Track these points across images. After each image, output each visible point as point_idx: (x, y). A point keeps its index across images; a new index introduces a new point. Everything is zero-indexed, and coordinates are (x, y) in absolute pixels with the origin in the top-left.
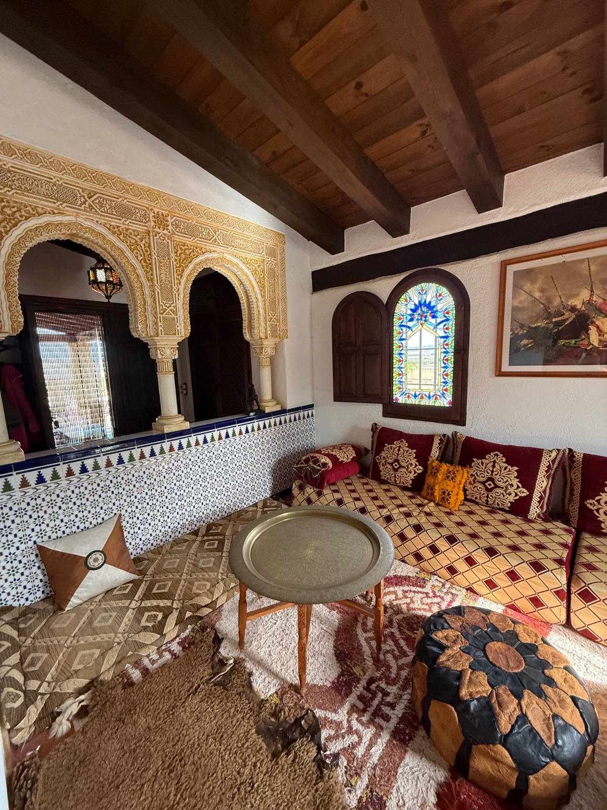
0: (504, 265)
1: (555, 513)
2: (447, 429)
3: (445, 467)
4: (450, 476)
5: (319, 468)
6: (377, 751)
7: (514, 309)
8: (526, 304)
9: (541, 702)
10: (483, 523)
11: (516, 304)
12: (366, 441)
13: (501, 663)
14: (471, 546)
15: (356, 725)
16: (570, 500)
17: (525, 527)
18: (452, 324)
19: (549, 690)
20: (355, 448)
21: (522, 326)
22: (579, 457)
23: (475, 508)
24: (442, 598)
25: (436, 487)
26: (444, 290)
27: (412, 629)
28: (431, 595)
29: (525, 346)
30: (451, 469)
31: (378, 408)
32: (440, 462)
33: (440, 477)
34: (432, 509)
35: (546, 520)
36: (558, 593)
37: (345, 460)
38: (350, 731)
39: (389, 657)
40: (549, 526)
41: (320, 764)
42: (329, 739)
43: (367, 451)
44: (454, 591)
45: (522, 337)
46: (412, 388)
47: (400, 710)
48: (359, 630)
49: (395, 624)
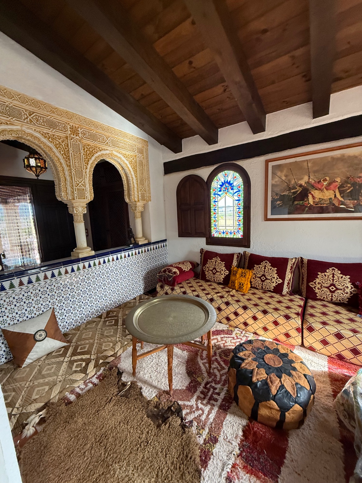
0: (267, 162)
1: (295, 291)
2: (240, 250)
3: (240, 270)
4: (243, 275)
5: (172, 275)
6: (212, 416)
7: (273, 185)
8: (278, 183)
9: (290, 378)
10: (260, 298)
11: (273, 183)
12: (197, 259)
13: (271, 363)
14: (255, 310)
15: (200, 406)
16: (302, 283)
17: (281, 299)
18: (242, 193)
19: (293, 373)
20: (192, 263)
21: (277, 194)
22: (305, 261)
23: (256, 291)
24: (241, 339)
25: (236, 281)
26: (237, 175)
27: (227, 356)
28: (235, 338)
29: (278, 204)
30: (243, 271)
31: (204, 240)
32: (238, 268)
33: (238, 276)
34: (234, 293)
35: (291, 295)
36: (297, 330)
37: (186, 270)
38: (197, 409)
39: (216, 371)
40: (292, 297)
41: (183, 426)
42: (187, 414)
43: (198, 264)
44: (247, 335)
45: (277, 200)
46: (222, 229)
47: (222, 395)
48: (199, 359)
49: (218, 354)
